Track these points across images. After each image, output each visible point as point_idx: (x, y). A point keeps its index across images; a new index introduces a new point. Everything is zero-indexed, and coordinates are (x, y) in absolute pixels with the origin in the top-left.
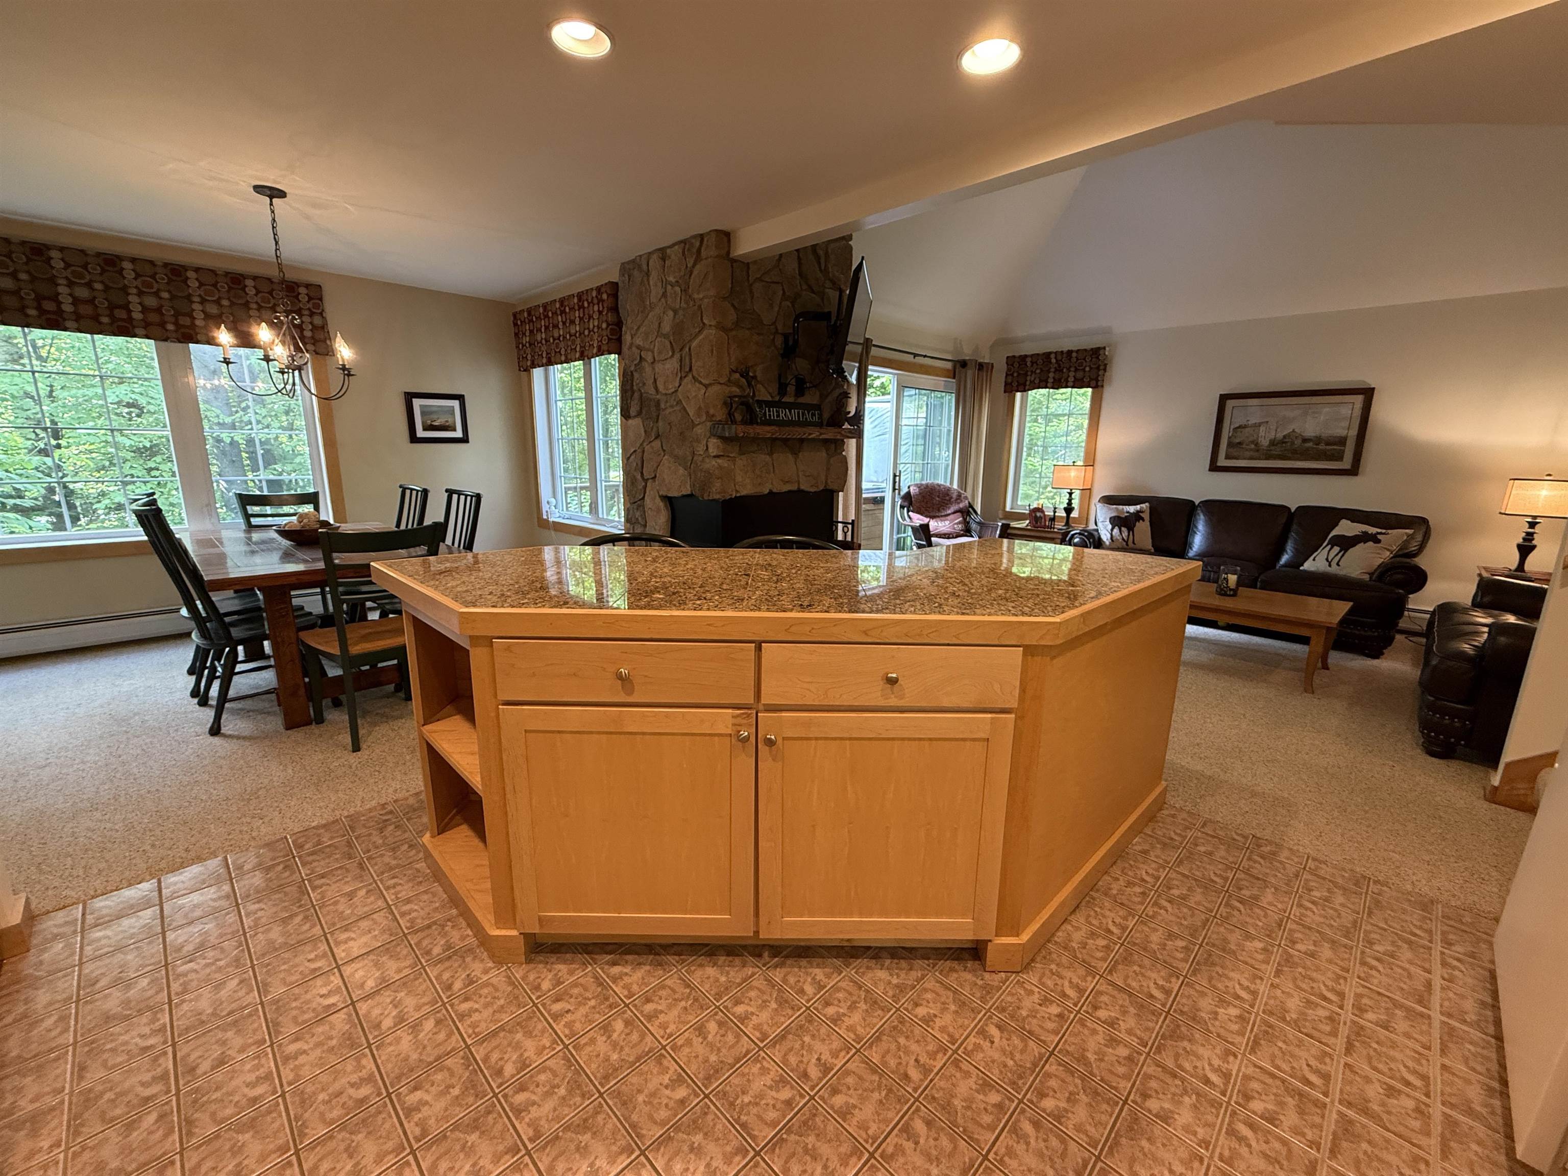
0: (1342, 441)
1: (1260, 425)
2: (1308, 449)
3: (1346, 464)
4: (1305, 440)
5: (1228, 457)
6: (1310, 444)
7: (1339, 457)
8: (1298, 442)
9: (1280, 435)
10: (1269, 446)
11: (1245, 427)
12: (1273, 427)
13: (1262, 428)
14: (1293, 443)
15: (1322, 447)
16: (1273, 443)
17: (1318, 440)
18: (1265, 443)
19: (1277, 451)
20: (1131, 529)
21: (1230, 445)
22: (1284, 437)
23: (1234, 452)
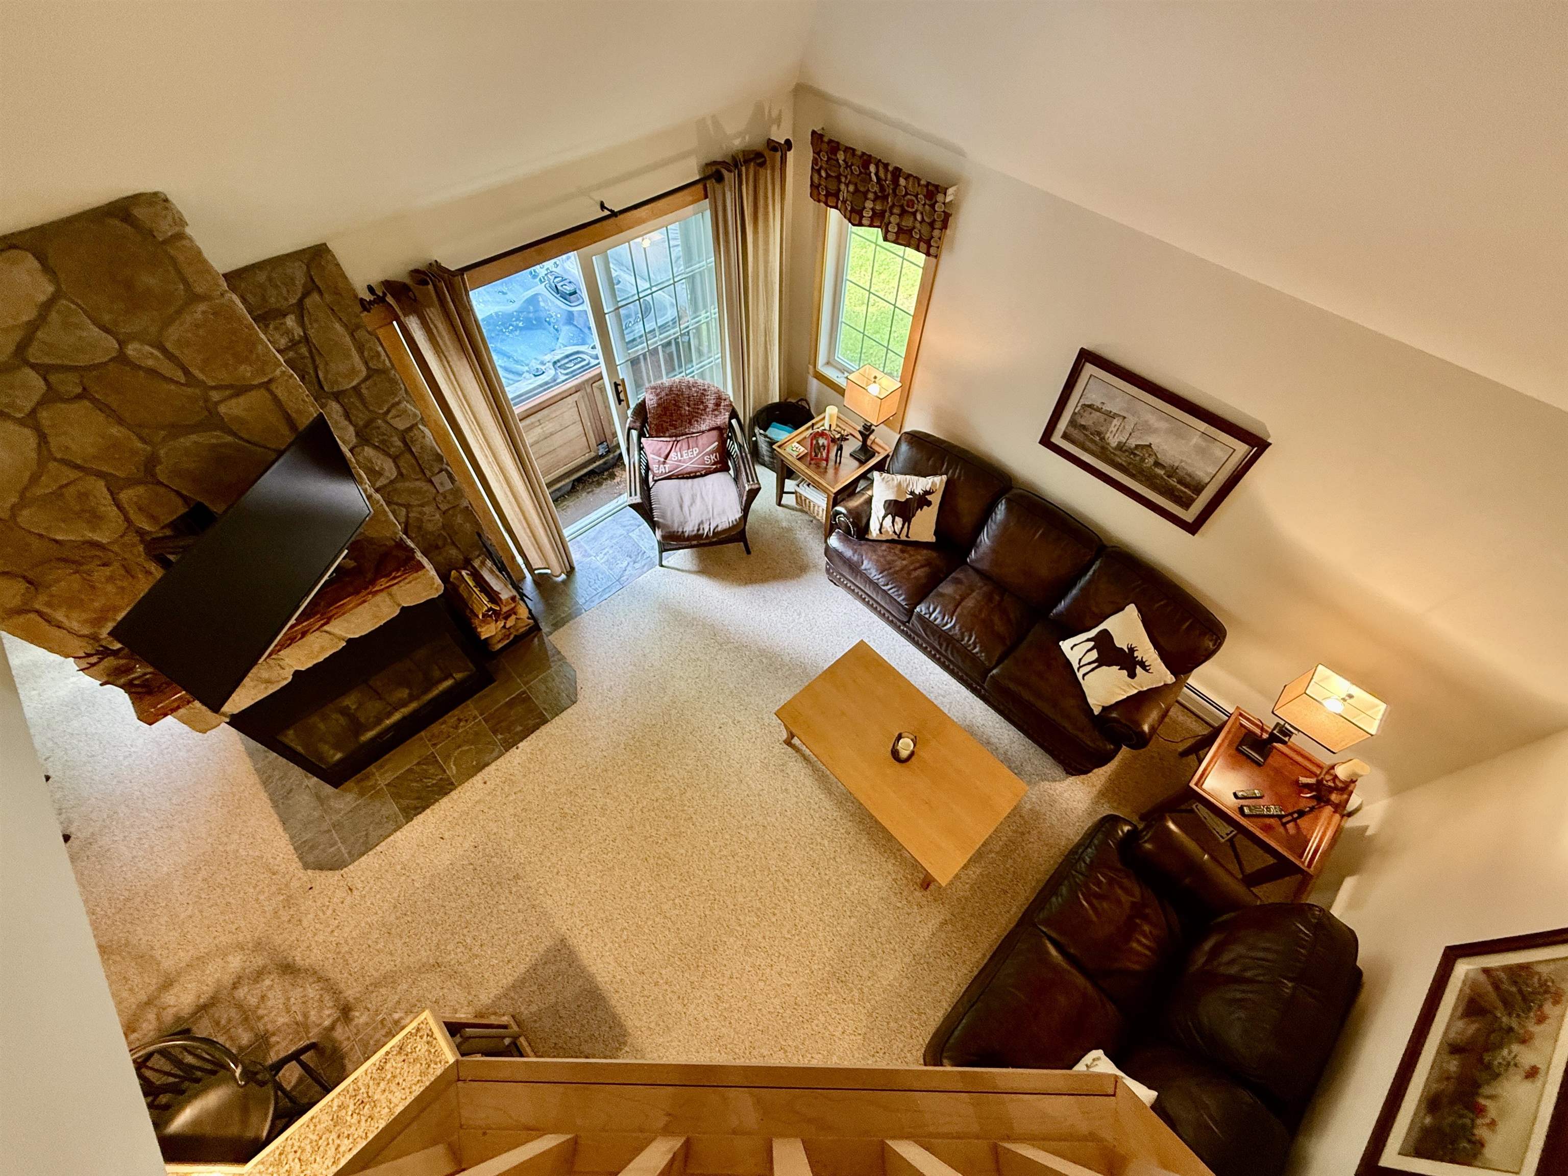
0: (1198, 488)
1: (1115, 416)
2: (1156, 476)
3: (1189, 516)
4: (1157, 464)
5: (1065, 436)
6: (1161, 472)
7: (1186, 504)
8: (1150, 461)
9: (1133, 443)
10: (1115, 449)
11: (1098, 410)
12: (1129, 428)
13: (1116, 422)
14: (1143, 460)
15: (1173, 482)
16: (1121, 447)
17: (1172, 472)
18: (1113, 442)
19: (1122, 459)
20: (907, 519)
21: (1073, 422)
22: (1137, 446)
23: (1075, 433)
